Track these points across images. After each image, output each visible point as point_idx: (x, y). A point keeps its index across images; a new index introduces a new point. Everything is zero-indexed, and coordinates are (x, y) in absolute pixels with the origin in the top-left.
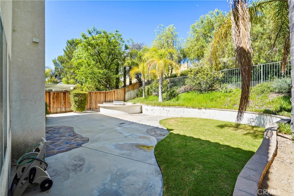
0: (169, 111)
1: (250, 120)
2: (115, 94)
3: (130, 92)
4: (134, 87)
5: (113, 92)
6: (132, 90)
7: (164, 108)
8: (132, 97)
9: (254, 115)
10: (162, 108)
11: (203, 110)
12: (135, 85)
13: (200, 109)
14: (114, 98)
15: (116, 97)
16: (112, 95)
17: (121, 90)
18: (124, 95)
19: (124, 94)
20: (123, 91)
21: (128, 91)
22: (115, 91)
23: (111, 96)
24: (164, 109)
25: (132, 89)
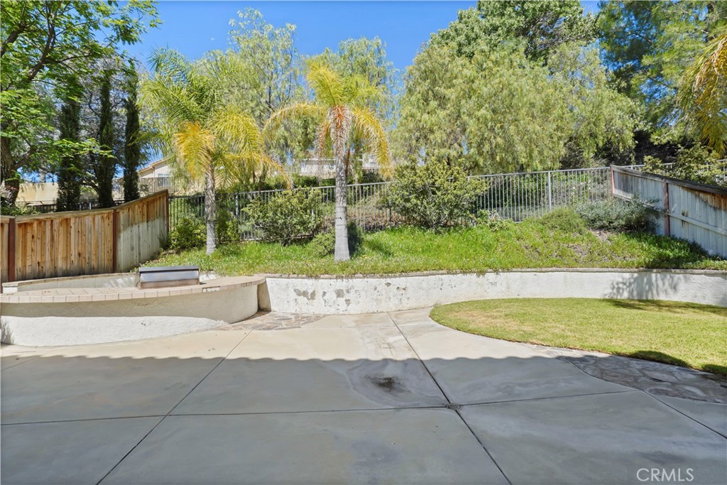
0: (404, 289)
1: (616, 286)
2: (68, 233)
3: (135, 228)
4: (151, 207)
5: (56, 222)
6: (143, 221)
7: (389, 280)
8: (145, 252)
9: (627, 275)
10: (383, 281)
11: (491, 276)
12: (153, 201)
13: (482, 273)
14: (66, 258)
15: (74, 252)
16: (52, 239)
17: (98, 218)
18: (111, 244)
19: (110, 238)
20: (107, 222)
21: (130, 223)
22: (67, 220)
23: (48, 247)
24: (388, 284)
25: (145, 219)
